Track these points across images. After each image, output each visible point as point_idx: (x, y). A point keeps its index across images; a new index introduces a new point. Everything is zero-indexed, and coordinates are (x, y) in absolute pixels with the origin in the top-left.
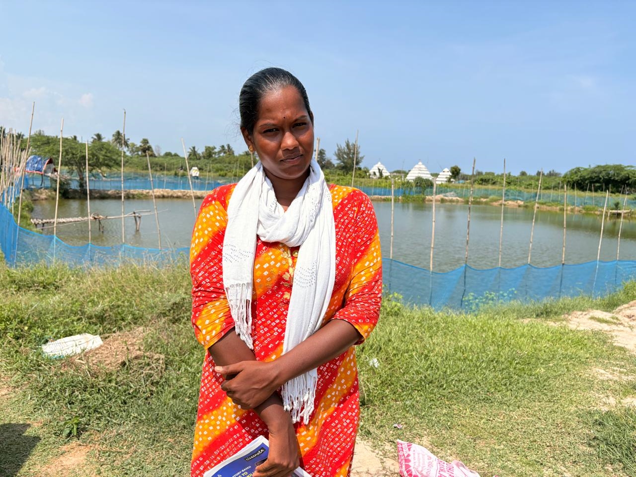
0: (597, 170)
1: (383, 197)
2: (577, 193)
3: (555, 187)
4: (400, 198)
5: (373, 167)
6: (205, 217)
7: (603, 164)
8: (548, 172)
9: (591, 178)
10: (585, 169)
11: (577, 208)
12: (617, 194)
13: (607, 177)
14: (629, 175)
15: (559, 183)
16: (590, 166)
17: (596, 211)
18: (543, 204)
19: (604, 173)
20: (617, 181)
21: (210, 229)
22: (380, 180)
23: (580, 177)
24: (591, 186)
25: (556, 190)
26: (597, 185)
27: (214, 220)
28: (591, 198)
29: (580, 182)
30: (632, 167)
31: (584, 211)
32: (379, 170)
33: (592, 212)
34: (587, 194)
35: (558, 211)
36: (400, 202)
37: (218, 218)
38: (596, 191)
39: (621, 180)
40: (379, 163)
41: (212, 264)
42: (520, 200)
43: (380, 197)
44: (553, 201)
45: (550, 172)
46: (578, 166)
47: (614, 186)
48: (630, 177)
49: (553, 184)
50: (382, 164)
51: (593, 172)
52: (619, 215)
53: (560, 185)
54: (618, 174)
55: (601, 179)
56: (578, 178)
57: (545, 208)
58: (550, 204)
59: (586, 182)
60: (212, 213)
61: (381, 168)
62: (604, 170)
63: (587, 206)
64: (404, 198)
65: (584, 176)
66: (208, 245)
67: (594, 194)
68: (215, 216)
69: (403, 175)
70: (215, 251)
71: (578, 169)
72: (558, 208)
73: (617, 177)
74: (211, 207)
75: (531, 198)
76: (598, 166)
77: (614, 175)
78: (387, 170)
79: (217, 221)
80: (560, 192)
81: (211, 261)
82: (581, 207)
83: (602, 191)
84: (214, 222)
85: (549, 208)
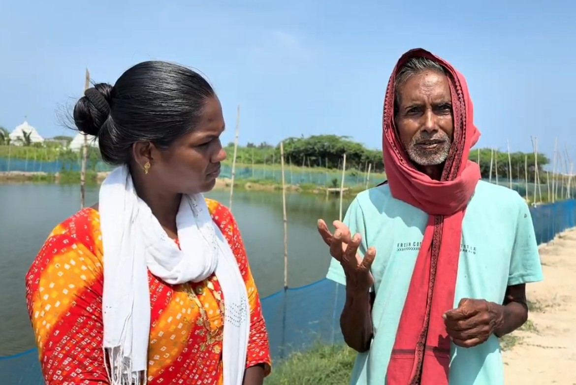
0: (312, 141)
1: (28, 174)
2: (292, 168)
3: (268, 161)
4: (57, 175)
5: (15, 128)
6: (62, 268)
7: (317, 134)
8: (260, 144)
9: (306, 150)
10: (299, 140)
11: (294, 187)
12: (334, 169)
13: (322, 150)
14: (344, 147)
15: (272, 156)
16: (302, 135)
17: (314, 189)
18: (255, 182)
19: (319, 145)
20: (332, 154)
21: (72, 286)
22: (26, 148)
23: (295, 149)
24: (306, 160)
25: (269, 164)
26: (313, 158)
27: (77, 271)
28: (307, 174)
29: (294, 154)
30: (346, 137)
31: (301, 190)
32: (25, 133)
33: (310, 191)
34: (303, 169)
35: (273, 190)
36: (57, 182)
37: (84, 268)
38: (312, 166)
39: (337, 152)
40: (26, 123)
41: (81, 336)
42: (227, 177)
43: (22, 173)
44: (267, 178)
45: (262, 144)
46: (292, 136)
47: (330, 160)
48: (345, 149)
49: (265, 157)
50: (30, 124)
51: (309, 143)
52: (338, 193)
53: (274, 158)
54: (333, 147)
55: (316, 151)
56: (292, 150)
57: (257, 186)
58: (263, 182)
59: (302, 155)
60: (73, 262)
61: (28, 132)
62: (319, 142)
63: (304, 184)
64: (63, 175)
65: (299, 148)
66: (71, 309)
67: (310, 169)
68: (78, 266)
69: (65, 142)
70: (83, 316)
71: (292, 139)
72: (273, 186)
73: (333, 148)
74: (71, 254)
75: (240, 174)
76: (313, 137)
77: (329, 146)
78: (39, 134)
79: (82, 272)
80: (274, 167)
81: (77, 332)
82: (298, 185)
83: (318, 165)
84: (78, 276)
85: (262, 187)
